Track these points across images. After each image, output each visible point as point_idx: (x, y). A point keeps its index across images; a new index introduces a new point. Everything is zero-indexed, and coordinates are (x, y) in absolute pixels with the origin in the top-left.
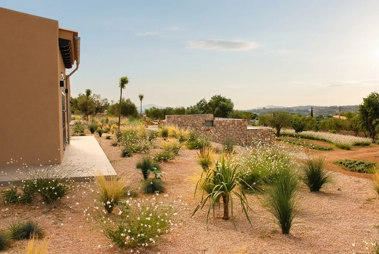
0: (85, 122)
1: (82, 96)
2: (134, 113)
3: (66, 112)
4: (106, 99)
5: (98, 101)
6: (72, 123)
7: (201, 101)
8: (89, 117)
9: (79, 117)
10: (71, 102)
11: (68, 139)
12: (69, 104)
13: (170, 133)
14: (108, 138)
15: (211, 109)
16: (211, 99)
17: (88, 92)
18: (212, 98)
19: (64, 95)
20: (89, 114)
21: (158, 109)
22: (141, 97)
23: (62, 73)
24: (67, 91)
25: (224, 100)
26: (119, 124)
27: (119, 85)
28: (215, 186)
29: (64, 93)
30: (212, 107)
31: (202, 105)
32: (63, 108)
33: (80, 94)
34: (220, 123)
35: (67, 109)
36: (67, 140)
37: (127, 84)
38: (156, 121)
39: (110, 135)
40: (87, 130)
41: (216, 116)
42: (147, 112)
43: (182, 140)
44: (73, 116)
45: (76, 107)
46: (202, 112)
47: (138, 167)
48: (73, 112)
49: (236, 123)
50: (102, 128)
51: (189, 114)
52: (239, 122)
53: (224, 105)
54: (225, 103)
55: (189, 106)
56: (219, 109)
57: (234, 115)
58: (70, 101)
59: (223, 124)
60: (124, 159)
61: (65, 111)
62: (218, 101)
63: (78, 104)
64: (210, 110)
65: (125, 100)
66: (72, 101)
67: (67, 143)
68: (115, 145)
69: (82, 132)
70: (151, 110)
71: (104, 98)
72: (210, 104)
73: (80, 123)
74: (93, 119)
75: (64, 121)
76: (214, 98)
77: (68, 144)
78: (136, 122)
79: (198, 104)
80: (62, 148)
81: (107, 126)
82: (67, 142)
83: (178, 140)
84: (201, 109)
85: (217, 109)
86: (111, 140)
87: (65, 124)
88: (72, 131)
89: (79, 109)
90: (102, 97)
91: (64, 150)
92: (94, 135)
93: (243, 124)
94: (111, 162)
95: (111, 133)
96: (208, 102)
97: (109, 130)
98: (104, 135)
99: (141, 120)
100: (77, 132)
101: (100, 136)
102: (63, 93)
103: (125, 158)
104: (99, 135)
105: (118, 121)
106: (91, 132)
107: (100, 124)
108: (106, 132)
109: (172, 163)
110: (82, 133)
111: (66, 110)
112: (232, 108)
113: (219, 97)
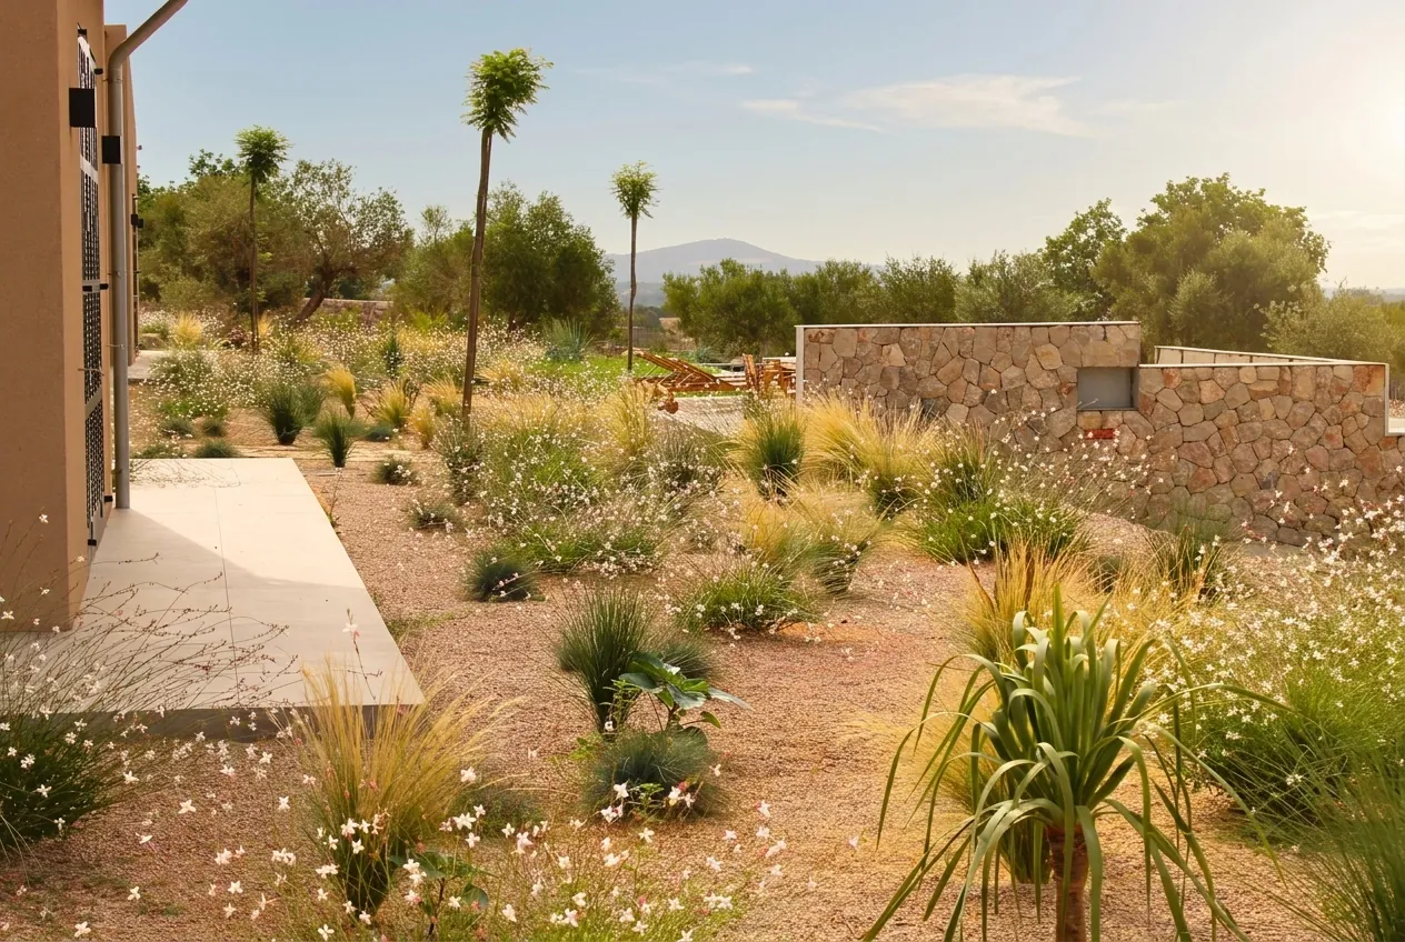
0: (237, 357)
1: (215, 174)
2: (587, 307)
3: (105, 295)
4: (388, 203)
5: (329, 216)
6: (144, 364)
7: (1079, 226)
8: (264, 328)
9: (197, 325)
10: (136, 221)
11: (118, 473)
12: (127, 233)
13: (815, 447)
14: (389, 475)
15: (1152, 282)
16: (1153, 209)
17: (262, 154)
18: (1158, 200)
19: (95, 176)
20: (262, 307)
21: (758, 276)
22: (634, 195)
23: (83, 32)
24: (112, 151)
25: (1253, 216)
26: (468, 380)
27: (473, 108)
28: (996, 767)
29: (95, 165)
30: (1159, 267)
31: (1085, 251)
32: (90, 269)
33: (202, 164)
34: (1190, 385)
35: (114, 273)
36: (109, 479)
37: (526, 105)
38: (735, 362)
39: (399, 455)
40: (246, 422)
41: (1168, 332)
42: (681, 298)
43: (889, 497)
44: (148, 319)
45: (175, 253)
46: (1080, 300)
47: (571, 662)
48: (151, 292)
49: (1304, 388)
50: (351, 411)
51: (979, 315)
52: (1326, 380)
53: (1244, 252)
54: (1258, 243)
55: (986, 260)
56: (1211, 280)
57: (1313, 326)
58: (134, 217)
59: (1208, 392)
60: (478, 609)
61: (104, 287)
62: (1206, 224)
63: (189, 231)
64: (1141, 288)
65: (523, 211)
66: (147, 215)
67: (109, 499)
68: (427, 522)
69: (215, 431)
70: (707, 286)
71: (373, 196)
72: (1140, 243)
73: (200, 370)
74: (291, 340)
75: (92, 357)
76: (1178, 198)
77: (119, 506)
78: (590, 366)
79: (1055, 247)
80: (76, 533)
81: (391, 394)
82: (114, 495)
83: (862, 496)
84: (1076, 281)
85: (1194, 282)
86: (407, 491)
87: (97, 376)
88: (141, 422)
89: (197, 272)
90: (363, 188)
91: (92, 543)
92: (297, 454)
93: (1354, 401)
94: (396, 627)
95: (412, 442)
96: (1131, 226)
97: (398, 420)
98: (363, 455)
99: (630, 353)
100: (181, 430)
101: (339, 459)
102: (86, 166)
103: (493, 607)
104: (324, 455)
105: (461, 361)
106: (279, 431)
107: (342, 375)
108: (375, 437)
109: (798, 643)
110: (214, 441)
111: (104, 278)
112: (1307, 276)
113: (1217, 192)
